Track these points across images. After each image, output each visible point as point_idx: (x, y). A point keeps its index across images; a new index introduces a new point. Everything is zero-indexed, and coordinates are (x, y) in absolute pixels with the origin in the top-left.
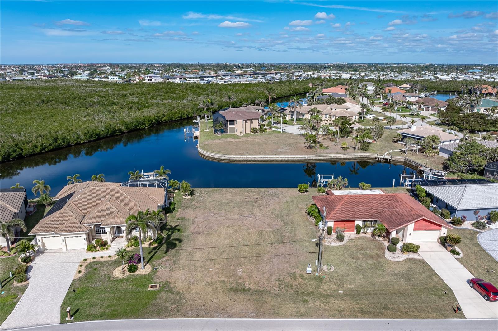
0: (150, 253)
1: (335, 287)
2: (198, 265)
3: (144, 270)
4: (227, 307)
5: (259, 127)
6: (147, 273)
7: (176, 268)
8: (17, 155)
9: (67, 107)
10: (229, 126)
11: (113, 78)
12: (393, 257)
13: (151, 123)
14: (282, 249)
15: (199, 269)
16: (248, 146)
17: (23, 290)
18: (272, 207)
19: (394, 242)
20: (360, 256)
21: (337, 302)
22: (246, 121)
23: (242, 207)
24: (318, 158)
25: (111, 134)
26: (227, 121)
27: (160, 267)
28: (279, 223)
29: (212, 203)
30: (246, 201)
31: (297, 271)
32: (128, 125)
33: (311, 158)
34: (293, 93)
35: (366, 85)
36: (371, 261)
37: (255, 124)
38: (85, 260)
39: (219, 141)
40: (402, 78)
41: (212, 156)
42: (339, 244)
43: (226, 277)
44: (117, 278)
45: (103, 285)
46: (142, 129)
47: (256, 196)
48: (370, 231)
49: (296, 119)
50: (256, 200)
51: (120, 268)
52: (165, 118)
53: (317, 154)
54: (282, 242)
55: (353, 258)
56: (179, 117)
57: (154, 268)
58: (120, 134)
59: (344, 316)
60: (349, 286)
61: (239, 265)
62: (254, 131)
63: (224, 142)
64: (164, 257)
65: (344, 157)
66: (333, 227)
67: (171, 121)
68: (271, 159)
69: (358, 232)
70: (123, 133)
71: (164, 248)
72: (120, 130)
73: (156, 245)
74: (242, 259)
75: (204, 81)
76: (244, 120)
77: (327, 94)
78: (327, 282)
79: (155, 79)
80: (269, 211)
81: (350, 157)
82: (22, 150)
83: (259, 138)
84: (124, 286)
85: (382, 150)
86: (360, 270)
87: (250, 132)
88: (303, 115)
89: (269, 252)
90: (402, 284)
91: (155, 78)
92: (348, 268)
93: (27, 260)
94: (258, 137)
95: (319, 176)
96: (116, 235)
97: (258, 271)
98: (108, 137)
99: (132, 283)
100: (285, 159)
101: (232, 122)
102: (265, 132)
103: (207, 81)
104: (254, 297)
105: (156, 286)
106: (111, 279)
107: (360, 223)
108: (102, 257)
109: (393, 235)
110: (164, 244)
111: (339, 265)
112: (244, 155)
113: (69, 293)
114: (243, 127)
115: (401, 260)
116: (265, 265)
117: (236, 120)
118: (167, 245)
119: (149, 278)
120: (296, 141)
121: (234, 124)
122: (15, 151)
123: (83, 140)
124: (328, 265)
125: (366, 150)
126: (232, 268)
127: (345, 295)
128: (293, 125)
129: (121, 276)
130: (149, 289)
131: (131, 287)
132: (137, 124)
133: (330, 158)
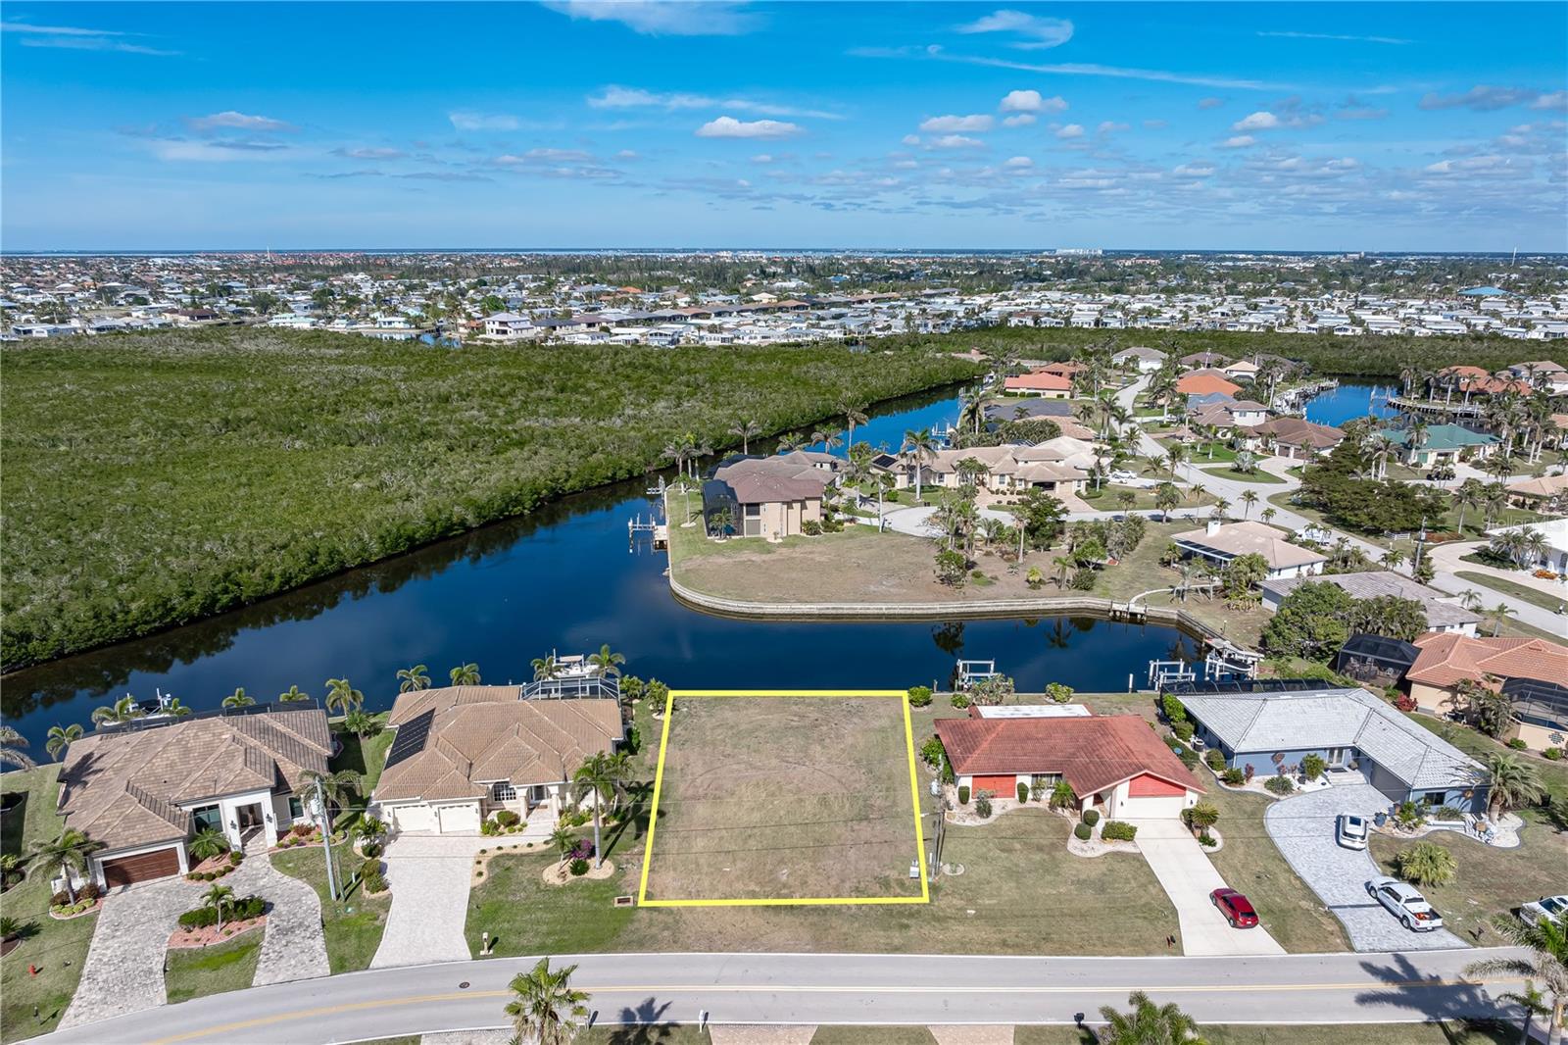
0: (606, 838)
1: (959, 903)
2: (702, 861)
3: (600, 870)
4: (762, 935)
5: (823, 518)
6: (607, 876)
7: (661, 867)
8: (232, 600)
9: (298, 444)
10: (746, 518)
11: (390, 323)
12: (1082, 850)
13: (538, 499)
14: (865, 831)
15: (705, 869)
16: (794, 575)
17: (386, 905)
18: (850, 740)
19: (1090, 820)
20: (1018, 846)
21: (962, 928)
22: (789, 504)
23: (784, 741)
24: (966, 610)
25: (440, 533)
26: (741, 505)
27: (629, 866)
28: (863, 777)
29: (719, 731)
30: (792, 728)
31: (893, 874)
32: (483, 507)
33: (950, 611)
34: (921, 384)
35: (1134, 359)
36: (1037, 857)
37: (813, 512)
38: (483, 851)
39: (722, 560)
40: (1251, 325)
41: (706, 604)
42: (981, 822)
43: (757, 884)
44: (553, 885)
45: (527, 897)
46: (516, 516)
47: (814, 715)
48: (1046, 796)
49: (922, 487)
50: (815, 726)
51: (556, 866)
52: (571, 483)
53: (964, 599)
54: (867, 818)
55: (1002, 850)
56: (607, 478)
57: (619, 868)
58: (462, 534)
59: (970, 952)
60: (987, 902)
61: (782, 861)
62: (810, 528)
63: (736, 564)
64: (635, 846)
65: (1031, 608)
66: (970, 786)
67: (588, 488)
68: (851, 612)
69: (1023, 798)
70: (469, 529)
71: (631, 828)
72: (463, 523)
73: (615, 823)
74: (787, 851)
75: (663, 338)
76: (784, 503)
77: (1019, 391)
78: (947, 894)
79: (516, 330)
80: (843, 750)
81: (1046, 607)
82: (238, 585)
83: (822, 548)
84: (568, 900)
85: (1127, 590)
86: (1013, 874)
87: (798, 532)
88: (941, 476)
89: (839, 837)
90: (1089, 899)
91: (518, 326)
92: (990, 868)
93: (373, 851)
94: (820, 548)
95: (960, 663)
96: (534, 801)
97: (818, 874)
98: (433, 543)
99: (582, 894)
100: (886, 612)
101: (754, 508)
102: (838, 531)
103: (670, 339)
104: (810, 919)
105: (628, 900)
106: (542, 887)
107: (1027, 780)
108: (515, 847)
109: (1088, 804)
110: (630, 820)
111: (972, 863)
112: (786, 601)
113: (470, 911)
114: (781, 520)
115: (1097, 854)
116: (832, 862)
117: (763, 503)
118: (637, 823)
119: (611, 886)
120: (915, 560)
121: (758, 514)
122: (226, 591)
123: (376, 555)
124: (952, 864)
125: (1087, 589)
126: (769, 867)
127: (977, 917)
128: (913, 505)
129: (559, 882)
130: (616, 905)
131: (581, 901)
132: (504, 505)
133: (996, 609)
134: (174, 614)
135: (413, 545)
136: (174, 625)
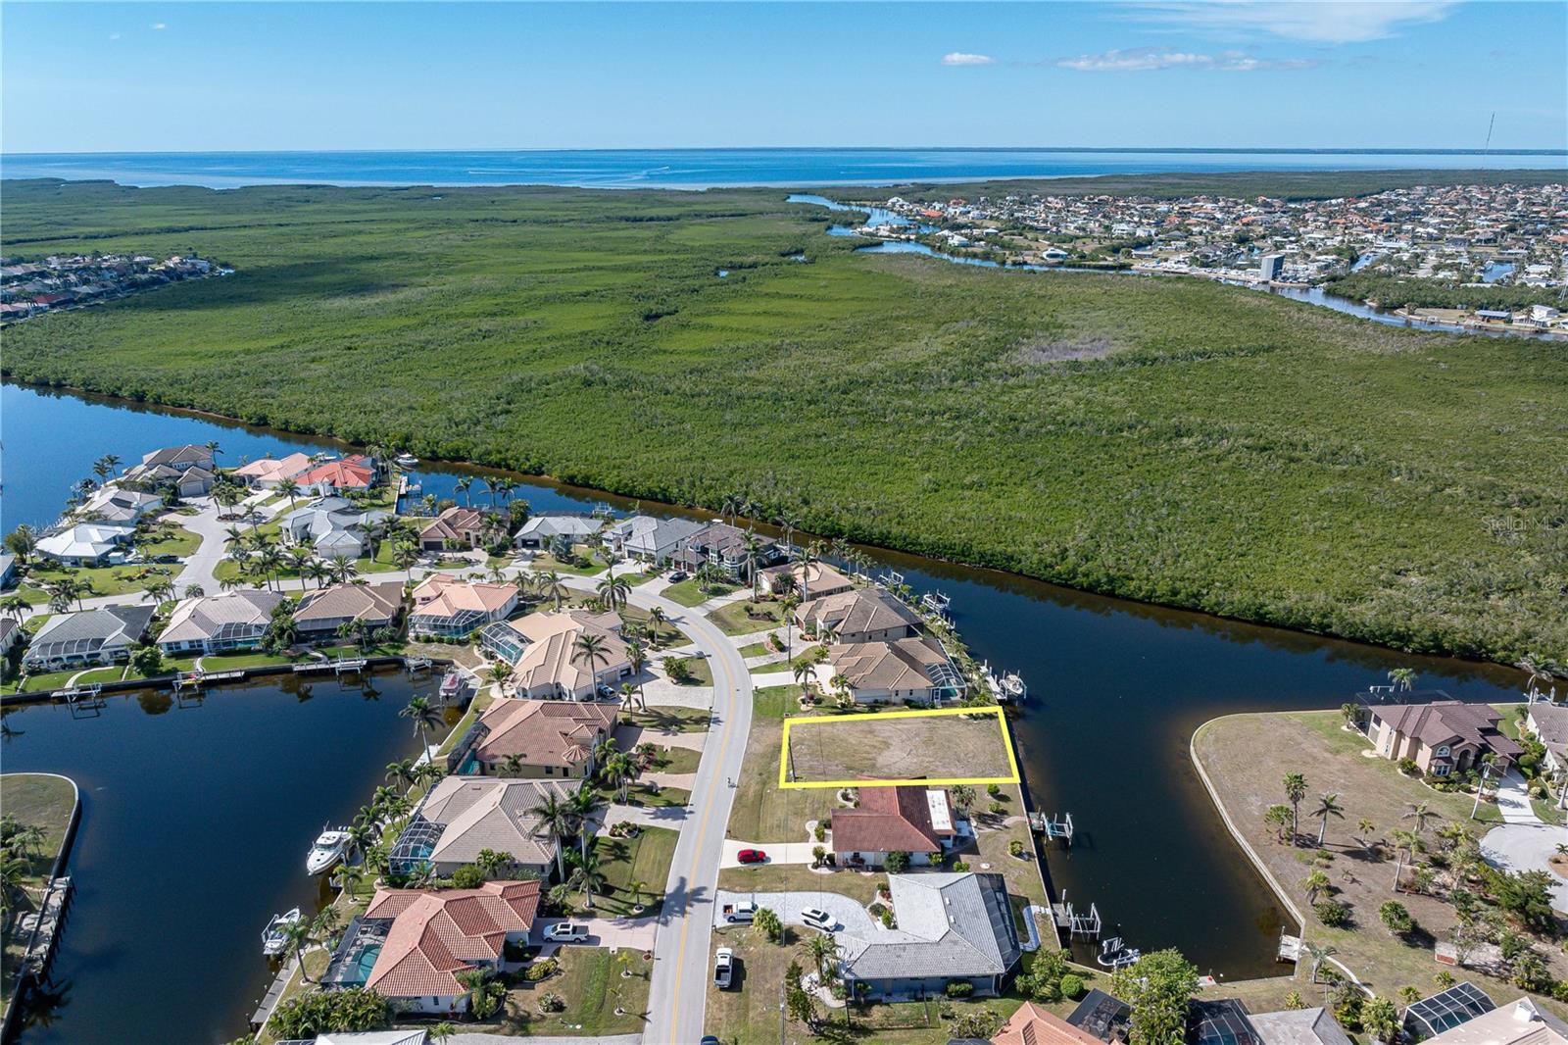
10: (1372, 724)
37: (1424, 756)
76: (1396, 730)
114: (1389, 742)
117: (1383, 721)
121: (1378, 726)
134: (1073, 582)
135: (1261, 620)
136: (1072, 587)
